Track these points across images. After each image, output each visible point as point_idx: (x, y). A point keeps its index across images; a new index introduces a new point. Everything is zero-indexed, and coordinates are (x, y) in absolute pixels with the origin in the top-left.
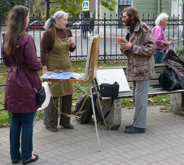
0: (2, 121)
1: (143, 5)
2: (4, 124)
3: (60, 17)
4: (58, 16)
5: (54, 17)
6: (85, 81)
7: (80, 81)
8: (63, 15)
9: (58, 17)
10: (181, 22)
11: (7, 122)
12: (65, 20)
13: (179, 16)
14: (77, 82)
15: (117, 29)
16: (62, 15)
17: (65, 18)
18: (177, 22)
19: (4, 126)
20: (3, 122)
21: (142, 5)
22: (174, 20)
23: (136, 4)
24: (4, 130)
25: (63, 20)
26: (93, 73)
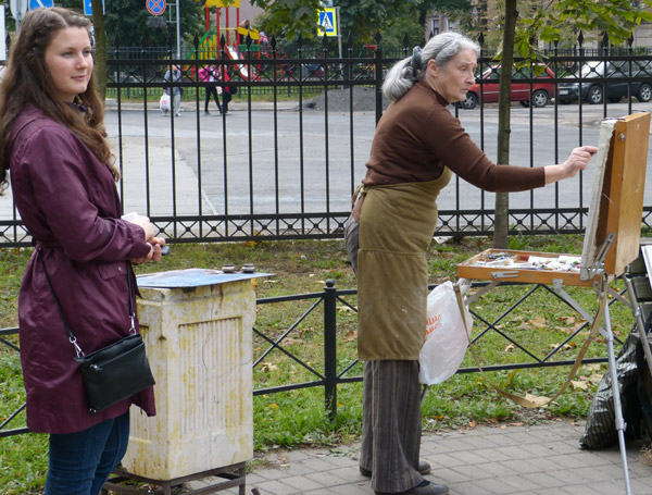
0: (302, 427)
2: (307, 438)
3: (448, 59)
4: (439, 50)
5: (424, 53)
6: (586, 278)
7: (569, 278)
8: (460, 48)
9: (440, 55)
11: (318, 430)
12: (465, 68)
14: (555, 280)
16: (455, 48)
17: (463, 61)
19: (308, 445)
20: (304, 430)
24: (305, 457)
25: (459, 68)
26: (615, 250)
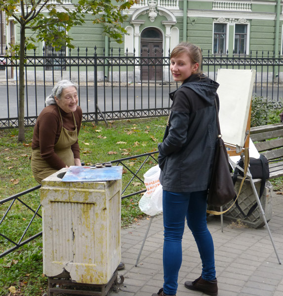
1: (83, 35)
7: (232, 153)
10: (138, 61)
13: (134, 51)
15: (45, 71)
18: (133, 62)
21: (81, 35)
22: (127, 58)
23: (73, 33)
